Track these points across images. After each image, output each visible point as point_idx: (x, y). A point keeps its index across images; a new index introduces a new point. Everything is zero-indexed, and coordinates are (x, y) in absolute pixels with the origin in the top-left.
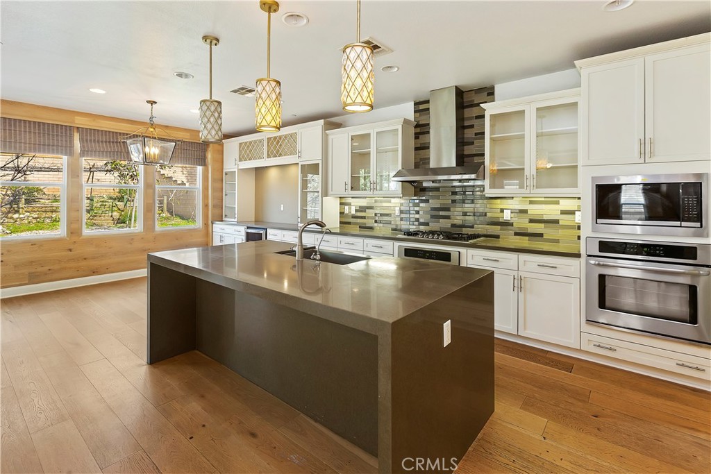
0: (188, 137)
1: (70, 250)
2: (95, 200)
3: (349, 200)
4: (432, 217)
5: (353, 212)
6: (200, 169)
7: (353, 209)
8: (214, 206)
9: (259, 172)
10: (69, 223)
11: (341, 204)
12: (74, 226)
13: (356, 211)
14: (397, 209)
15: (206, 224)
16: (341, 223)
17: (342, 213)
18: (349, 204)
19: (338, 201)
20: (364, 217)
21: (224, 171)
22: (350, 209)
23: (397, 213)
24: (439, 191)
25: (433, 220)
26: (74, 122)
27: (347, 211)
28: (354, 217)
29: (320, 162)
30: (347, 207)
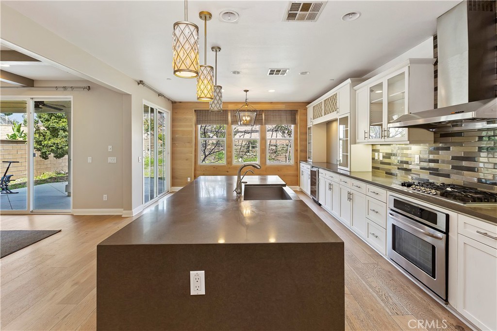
0: (284, 107)
1: (228, 172)
2: (278, 147)
3: (378, 147)
4: (454, 167)
5: (381, 158)
6: (293, 126)
7: (381, 155)
8: (301, 151)
9: (329, 123)
10: (227, 158)
11: (373, 150)
12: (229, 160)
13: (384, 157)
14: (417, 156)
15: (296, 163)
16: (373, 168)
17: (373, 159)
18: (378, 151)
19: (370, 148)
20: (389, 164)
21: (308, 127)
22: (379, 155)
23: (417, 161)
24: (461, 136)
25: (455, 171)
26: (228, 108)
27: (376, 158)
28: (382, 163)
29: (348, 115)
30: (376, 154)
